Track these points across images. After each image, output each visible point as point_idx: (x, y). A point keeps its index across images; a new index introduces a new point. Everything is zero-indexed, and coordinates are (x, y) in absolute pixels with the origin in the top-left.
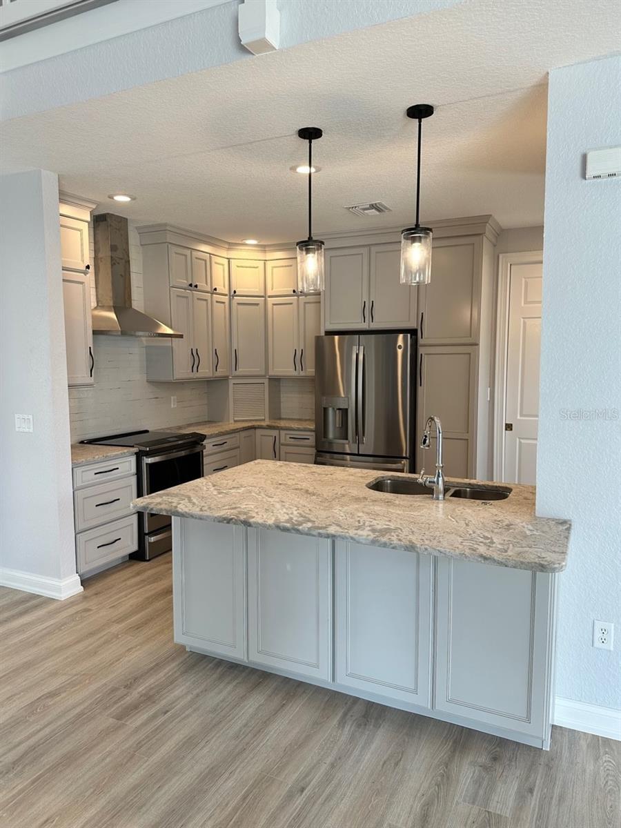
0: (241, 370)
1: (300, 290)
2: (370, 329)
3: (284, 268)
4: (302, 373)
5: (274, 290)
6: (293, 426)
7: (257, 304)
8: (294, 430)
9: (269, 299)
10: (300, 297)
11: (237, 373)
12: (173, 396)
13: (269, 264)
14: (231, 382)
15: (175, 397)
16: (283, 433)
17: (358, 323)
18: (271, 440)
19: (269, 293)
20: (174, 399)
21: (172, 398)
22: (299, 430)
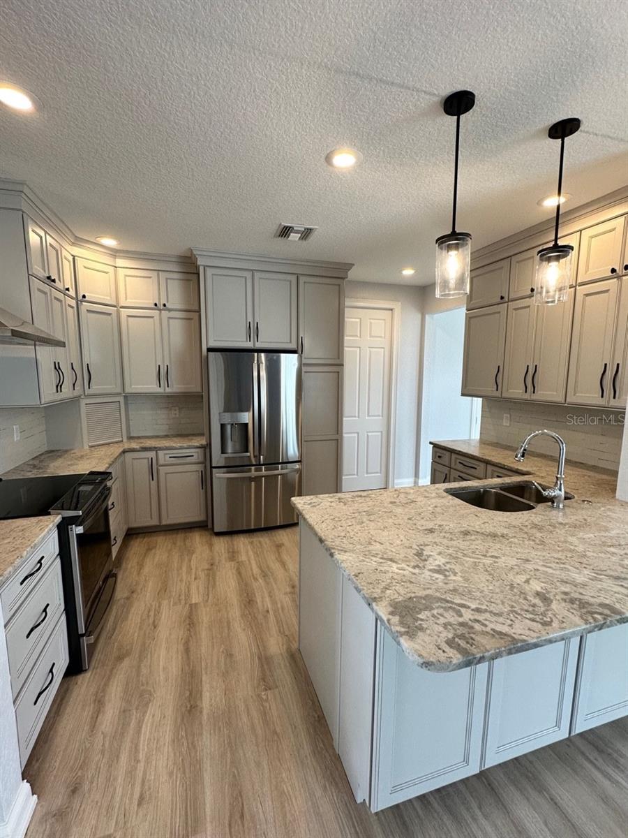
0: (95, 388)
1: (162, 303)
2: (255, 348)
3: (142, 279)
4: (168, 390)
5: (128, 300)
6: (174, 445)
7: (110, 314)
8: (176, 449)
9: (121, 309)
10: (163, 312)
11: (91, 391)
12: (15, 425)
13: (121, 272)
14: (83, 402)
15: (18, 426)
16: (161, 453)
17: (242, 341)
18: (145, 464)
19: (122, 303)
20: (17, 429)
21: (14, 427)
22: (181, 448)
